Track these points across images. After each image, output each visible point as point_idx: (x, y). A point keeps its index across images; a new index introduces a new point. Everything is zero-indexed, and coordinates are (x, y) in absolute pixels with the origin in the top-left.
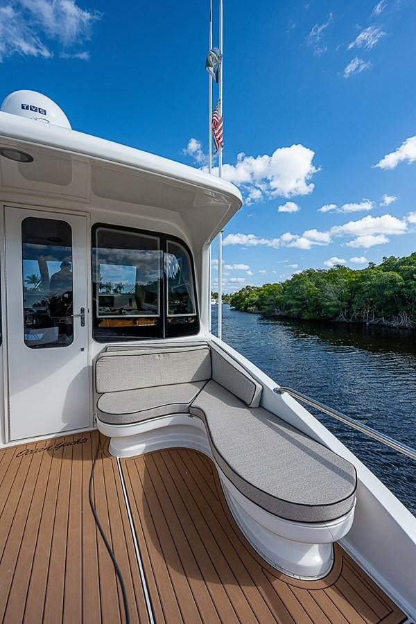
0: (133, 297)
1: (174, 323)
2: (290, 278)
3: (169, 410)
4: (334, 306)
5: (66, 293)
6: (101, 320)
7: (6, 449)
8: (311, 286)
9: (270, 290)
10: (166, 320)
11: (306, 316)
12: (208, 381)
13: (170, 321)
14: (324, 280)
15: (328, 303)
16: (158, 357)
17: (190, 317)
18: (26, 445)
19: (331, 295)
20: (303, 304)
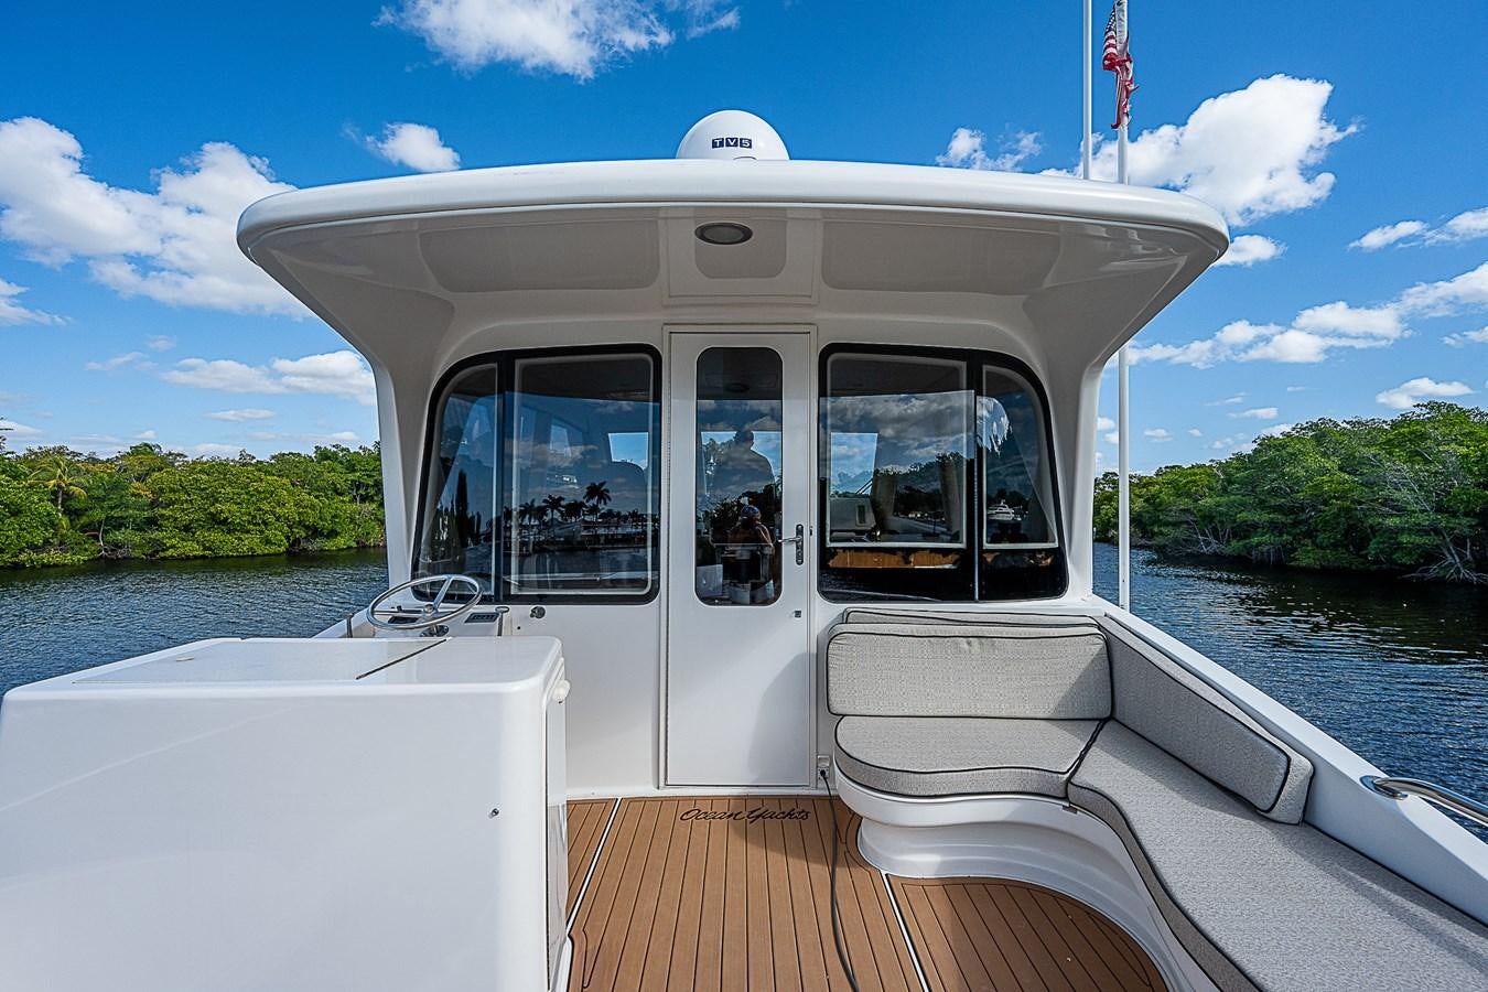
0: (867, 503)
1: (1000, 565)
2: (1248, 448)
3: (1008, 780)
4: (1420, 530)
5: (744, 495)
6: (833, 552)
7: (662, 800)
8: (1324, 471)
9: (1179, 481)
10: (980, 557)
11: (1306, 557)
12: (1103, 722)
13: (989, 560)
14: (1373, 450)
15: (1391, 522)
16: (966, 647)
17: (1040, 551)
18: (695, 799)
19: (1404, 495)
20: (1295, 524)
